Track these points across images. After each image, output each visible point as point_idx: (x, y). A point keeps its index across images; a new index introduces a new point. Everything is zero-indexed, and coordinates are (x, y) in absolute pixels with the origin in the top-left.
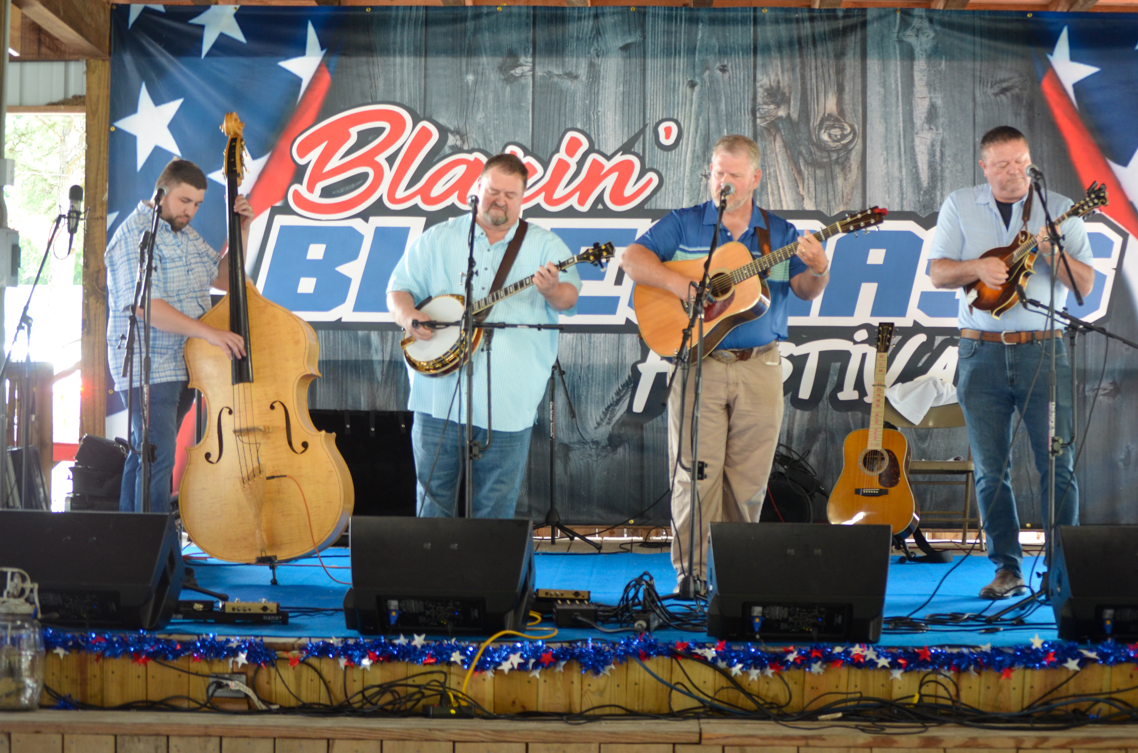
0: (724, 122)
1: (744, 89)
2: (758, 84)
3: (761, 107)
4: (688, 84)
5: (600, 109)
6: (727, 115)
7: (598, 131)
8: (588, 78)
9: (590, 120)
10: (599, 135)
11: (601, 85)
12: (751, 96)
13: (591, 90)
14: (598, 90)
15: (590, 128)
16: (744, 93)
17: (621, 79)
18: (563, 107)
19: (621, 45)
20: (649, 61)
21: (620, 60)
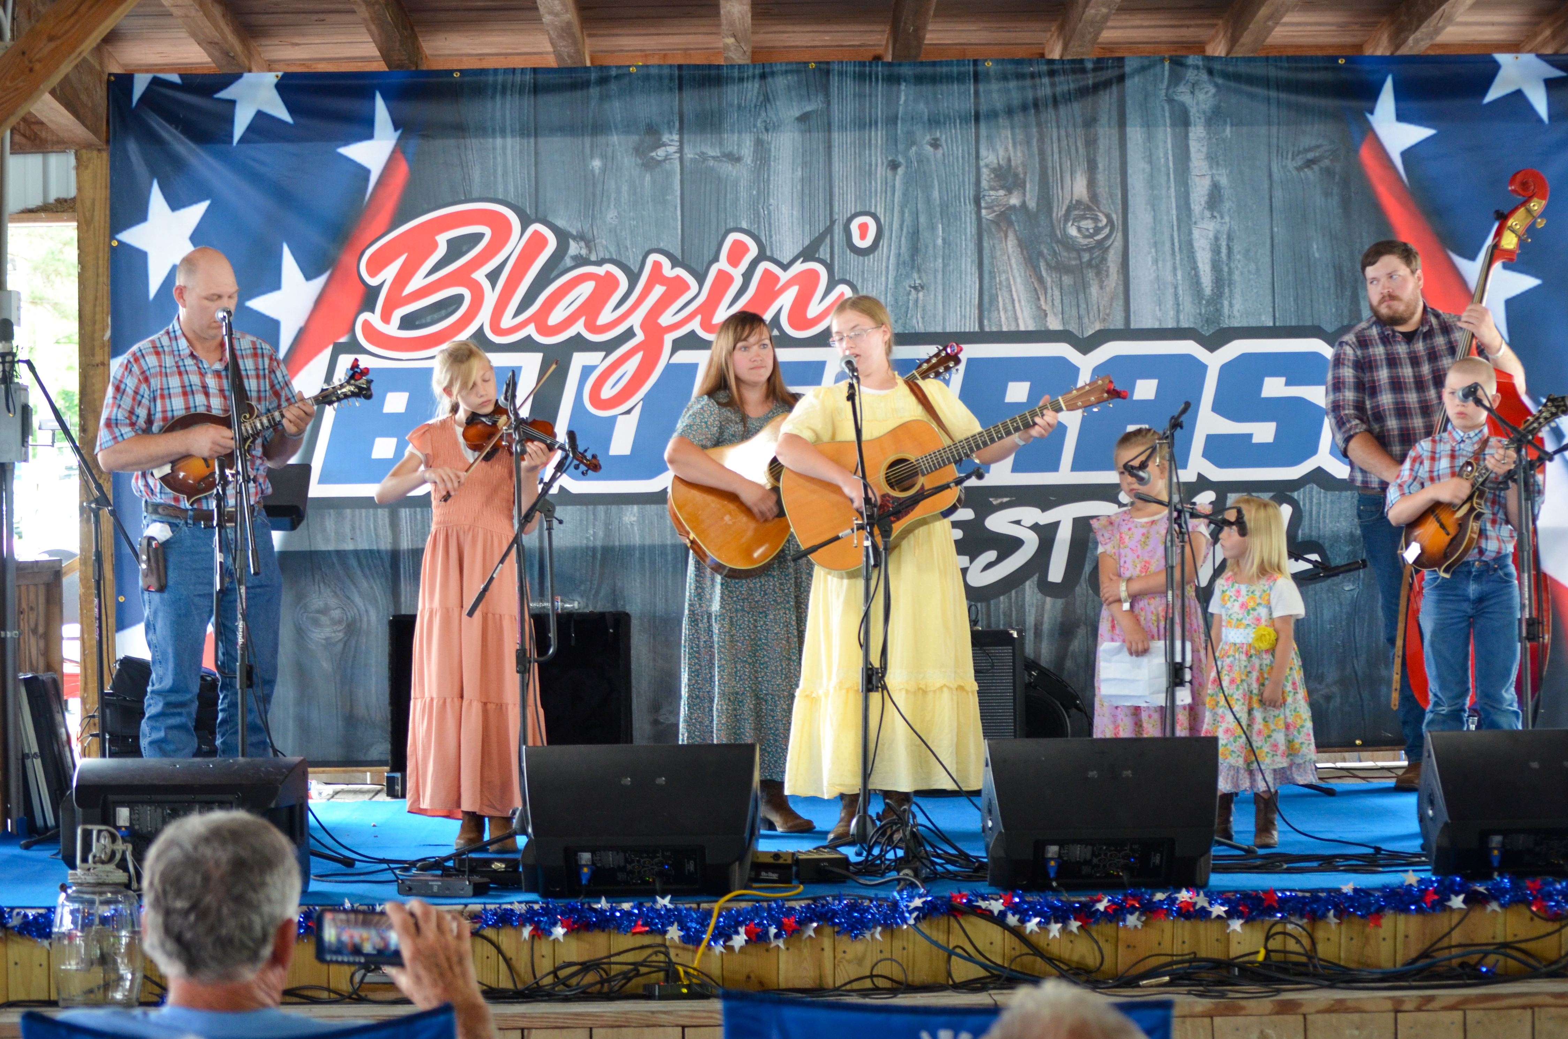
0: (938, 215)
1: (963, 169)
3: (987, 193)
4: (888, 165)
5: (771, 201)
6: (941, 205)
7: (770, 231)
11: (772, 170)
12: (973, 180)
13: (758, 177)
14: (769, 176)
15: (759, 227)
16: (963, 175)
17: (799, 160)
18: (722, 200)
19: (798, 114)
20: (835, 135)
21: (797, 134)
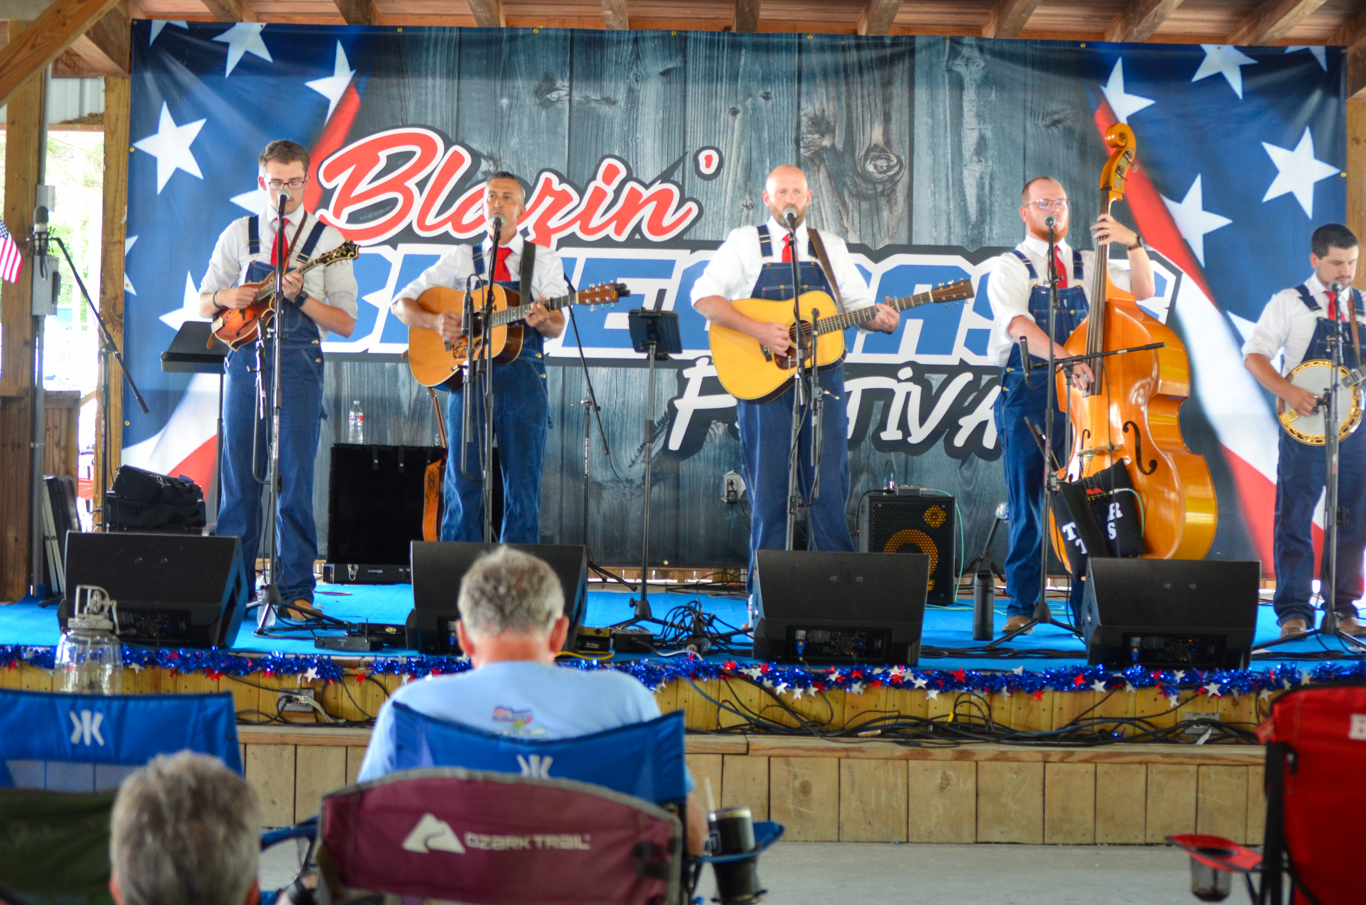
0: (767, 151)
1: (787, 117)
2: (802, 113)
3: (805, 136)
4: (729, 112)
5: (638, 135)
6: (769, 144)
7: (637, 158)
8: (627, 103)
9: (628, 147)
10: (637, 163)
11: (640, 111)
12: (795, 125)
13: (629, 116)
14: (637, 116)
15: (628, 155)
16: (787, 121)
17: (661, 105)
18: (600, 133)
19: (661, 70)
20: (690, 87)
21: (660, 85)
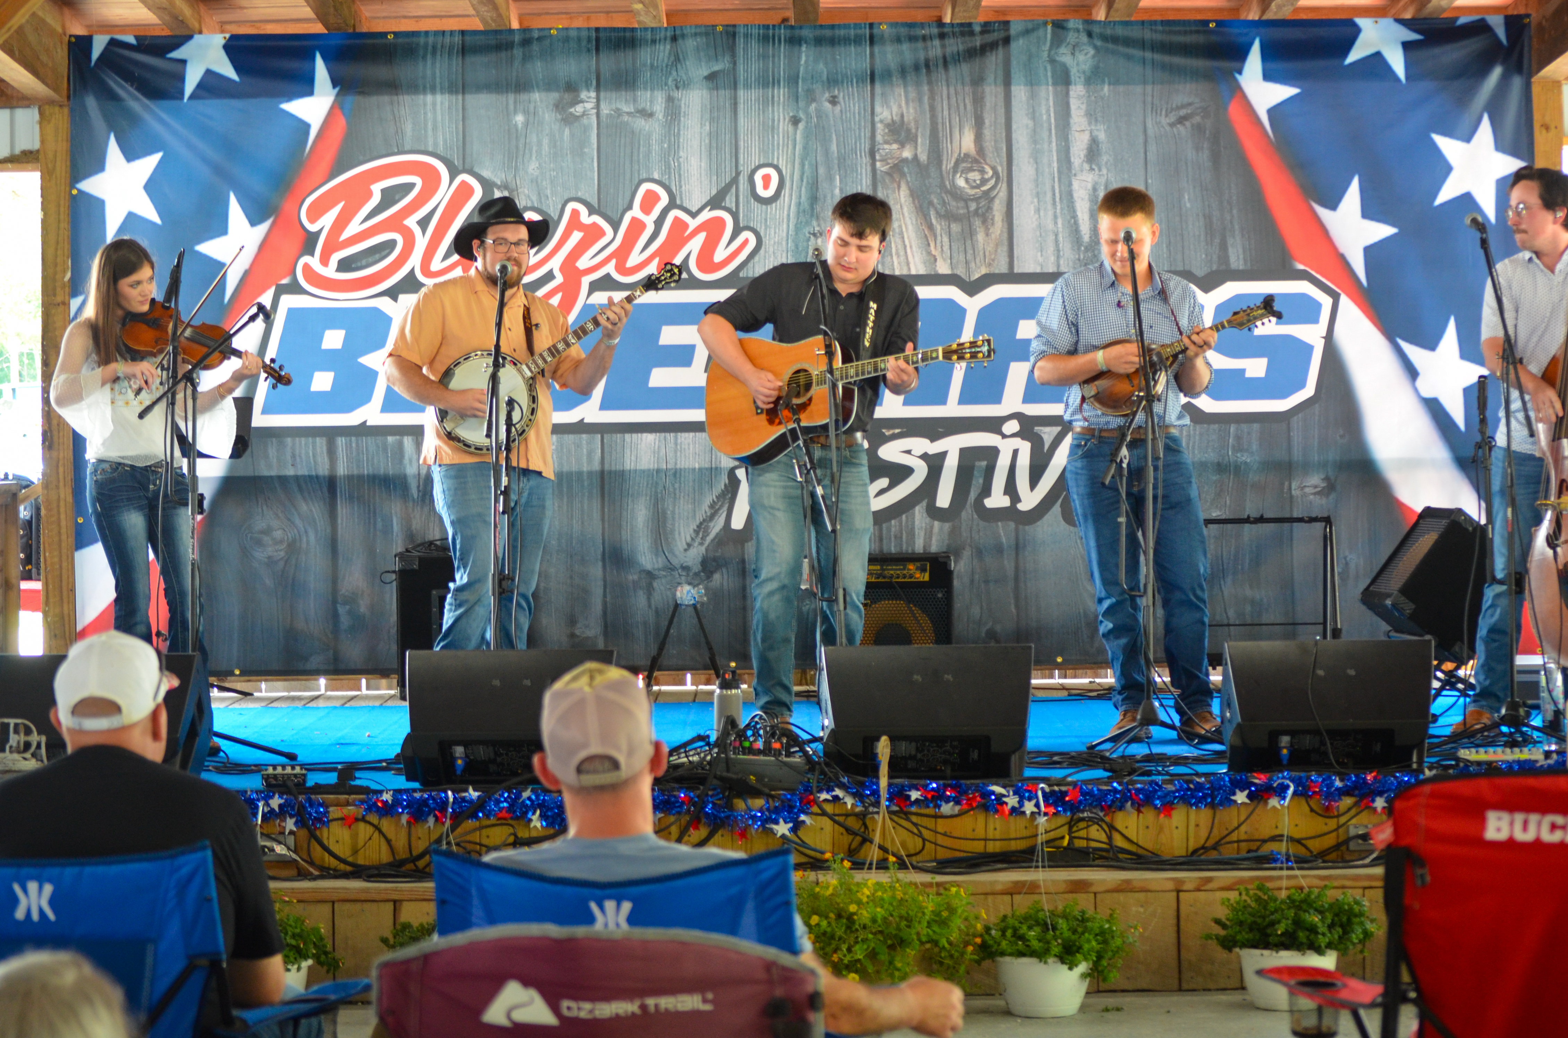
0: (836, 167)
1: (860, 125)
2: (877, 119)
3: (881, 147)
4: (790, 120)
5: (681, 154)
6: (839, 158)
7: (680, 181)
8: (666, 115)
9: (669, 168)
10: (681, 187)
11: (682, 125)
12: (868, 134)
13: (669, 131)
14: (679, 130)
15: (669, 178)
16: (860, 129)
17: (707, 116)
18: (635, 154)
19: (706, 73)
20: (741, 93)
21: (705, 93)
